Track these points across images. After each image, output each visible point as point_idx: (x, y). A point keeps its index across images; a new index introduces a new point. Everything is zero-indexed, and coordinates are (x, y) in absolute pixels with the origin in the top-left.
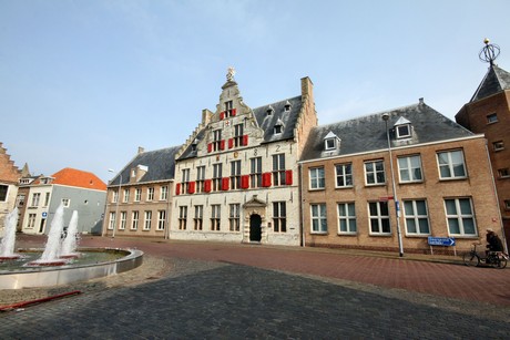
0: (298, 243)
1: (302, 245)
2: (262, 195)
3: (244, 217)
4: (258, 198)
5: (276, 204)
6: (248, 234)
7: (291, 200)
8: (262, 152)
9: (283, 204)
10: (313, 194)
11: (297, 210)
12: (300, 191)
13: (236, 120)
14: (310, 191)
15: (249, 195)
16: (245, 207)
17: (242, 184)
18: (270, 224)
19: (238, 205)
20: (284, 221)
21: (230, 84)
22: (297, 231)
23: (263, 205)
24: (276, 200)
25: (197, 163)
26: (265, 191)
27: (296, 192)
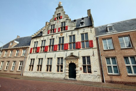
0: (100, 80)
1: (103, 81)
2: (76, 53)
3: (66, 64)
4: (74, 54)
5: (84, 58)
6: (68, 74)
7: (93, 55)
8: (75, 33)
9: (89, 57)
10: (107, 52)
11: (98, 61)
12: (99, 50)
13: (62, 20)
14: (105, 51)
15: (68, 53)
16: (66, 59)
17: (65, 47)
18: (81, 68)
19: (62, 58)
20: (90, 67)
21: (60, 7)
22: (99, 73)
23: (77, 58)
24: (84, 55)
25: (42, 39)
26: (78, 51)
27: (96, 51)
